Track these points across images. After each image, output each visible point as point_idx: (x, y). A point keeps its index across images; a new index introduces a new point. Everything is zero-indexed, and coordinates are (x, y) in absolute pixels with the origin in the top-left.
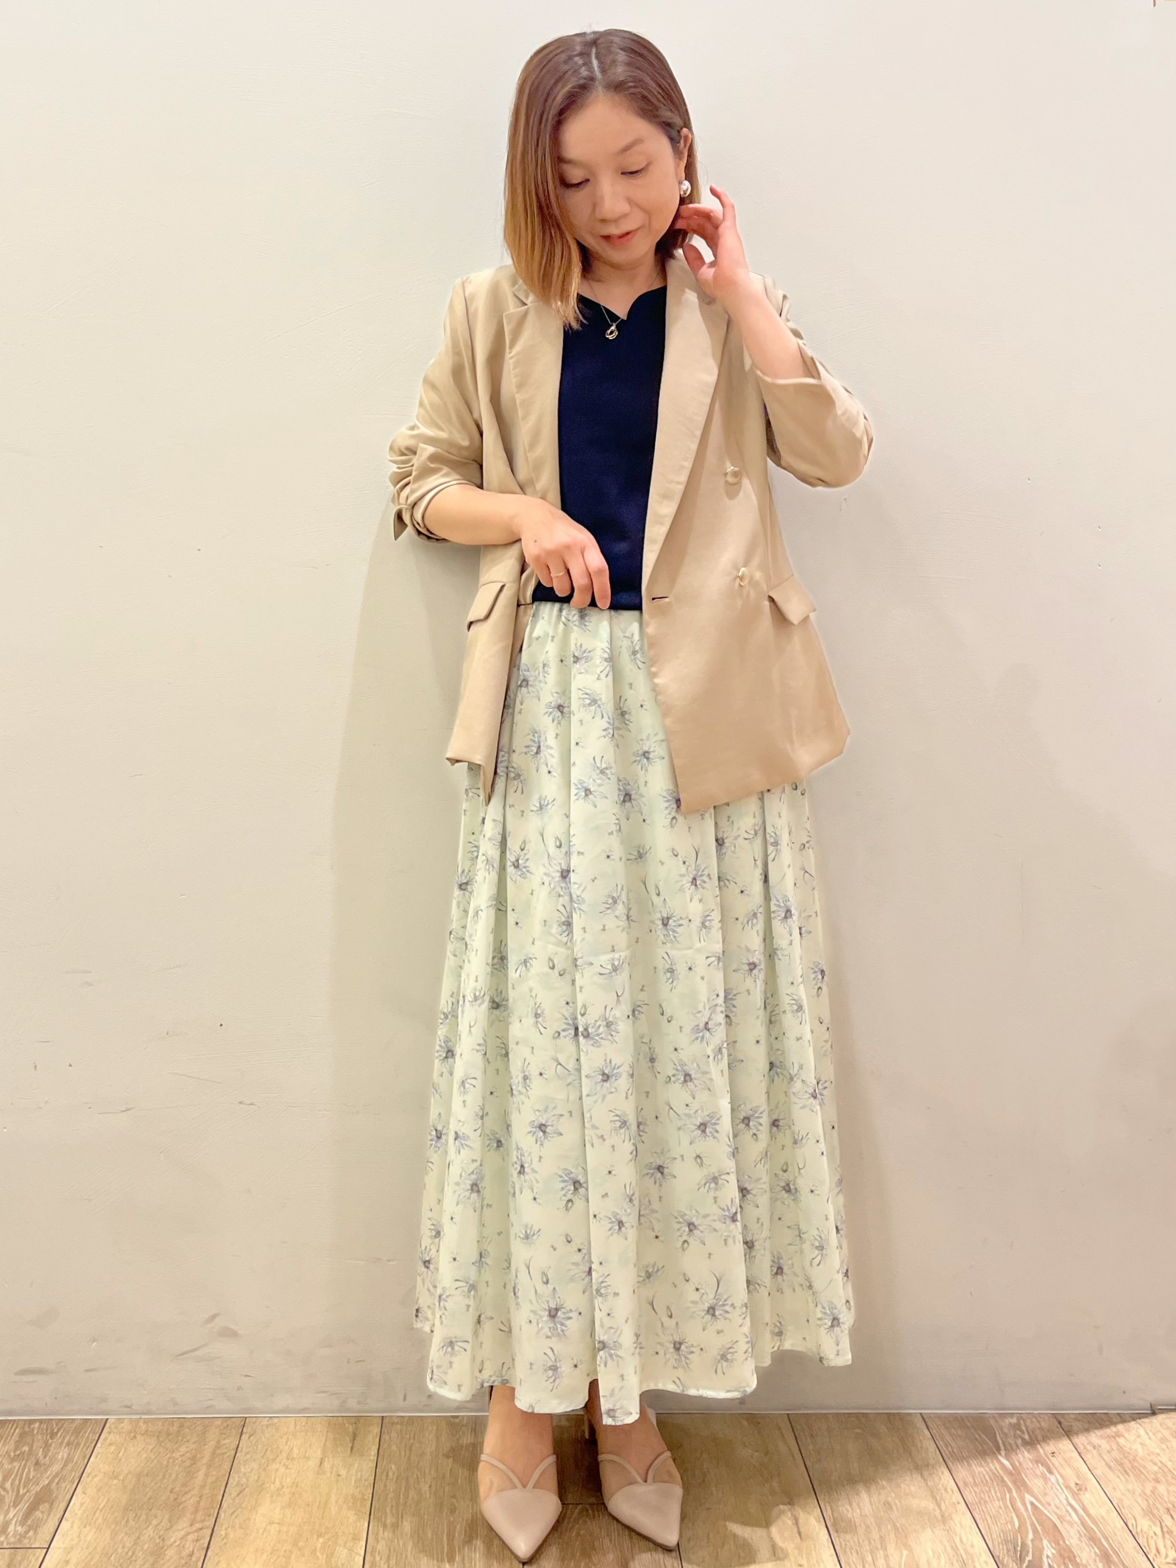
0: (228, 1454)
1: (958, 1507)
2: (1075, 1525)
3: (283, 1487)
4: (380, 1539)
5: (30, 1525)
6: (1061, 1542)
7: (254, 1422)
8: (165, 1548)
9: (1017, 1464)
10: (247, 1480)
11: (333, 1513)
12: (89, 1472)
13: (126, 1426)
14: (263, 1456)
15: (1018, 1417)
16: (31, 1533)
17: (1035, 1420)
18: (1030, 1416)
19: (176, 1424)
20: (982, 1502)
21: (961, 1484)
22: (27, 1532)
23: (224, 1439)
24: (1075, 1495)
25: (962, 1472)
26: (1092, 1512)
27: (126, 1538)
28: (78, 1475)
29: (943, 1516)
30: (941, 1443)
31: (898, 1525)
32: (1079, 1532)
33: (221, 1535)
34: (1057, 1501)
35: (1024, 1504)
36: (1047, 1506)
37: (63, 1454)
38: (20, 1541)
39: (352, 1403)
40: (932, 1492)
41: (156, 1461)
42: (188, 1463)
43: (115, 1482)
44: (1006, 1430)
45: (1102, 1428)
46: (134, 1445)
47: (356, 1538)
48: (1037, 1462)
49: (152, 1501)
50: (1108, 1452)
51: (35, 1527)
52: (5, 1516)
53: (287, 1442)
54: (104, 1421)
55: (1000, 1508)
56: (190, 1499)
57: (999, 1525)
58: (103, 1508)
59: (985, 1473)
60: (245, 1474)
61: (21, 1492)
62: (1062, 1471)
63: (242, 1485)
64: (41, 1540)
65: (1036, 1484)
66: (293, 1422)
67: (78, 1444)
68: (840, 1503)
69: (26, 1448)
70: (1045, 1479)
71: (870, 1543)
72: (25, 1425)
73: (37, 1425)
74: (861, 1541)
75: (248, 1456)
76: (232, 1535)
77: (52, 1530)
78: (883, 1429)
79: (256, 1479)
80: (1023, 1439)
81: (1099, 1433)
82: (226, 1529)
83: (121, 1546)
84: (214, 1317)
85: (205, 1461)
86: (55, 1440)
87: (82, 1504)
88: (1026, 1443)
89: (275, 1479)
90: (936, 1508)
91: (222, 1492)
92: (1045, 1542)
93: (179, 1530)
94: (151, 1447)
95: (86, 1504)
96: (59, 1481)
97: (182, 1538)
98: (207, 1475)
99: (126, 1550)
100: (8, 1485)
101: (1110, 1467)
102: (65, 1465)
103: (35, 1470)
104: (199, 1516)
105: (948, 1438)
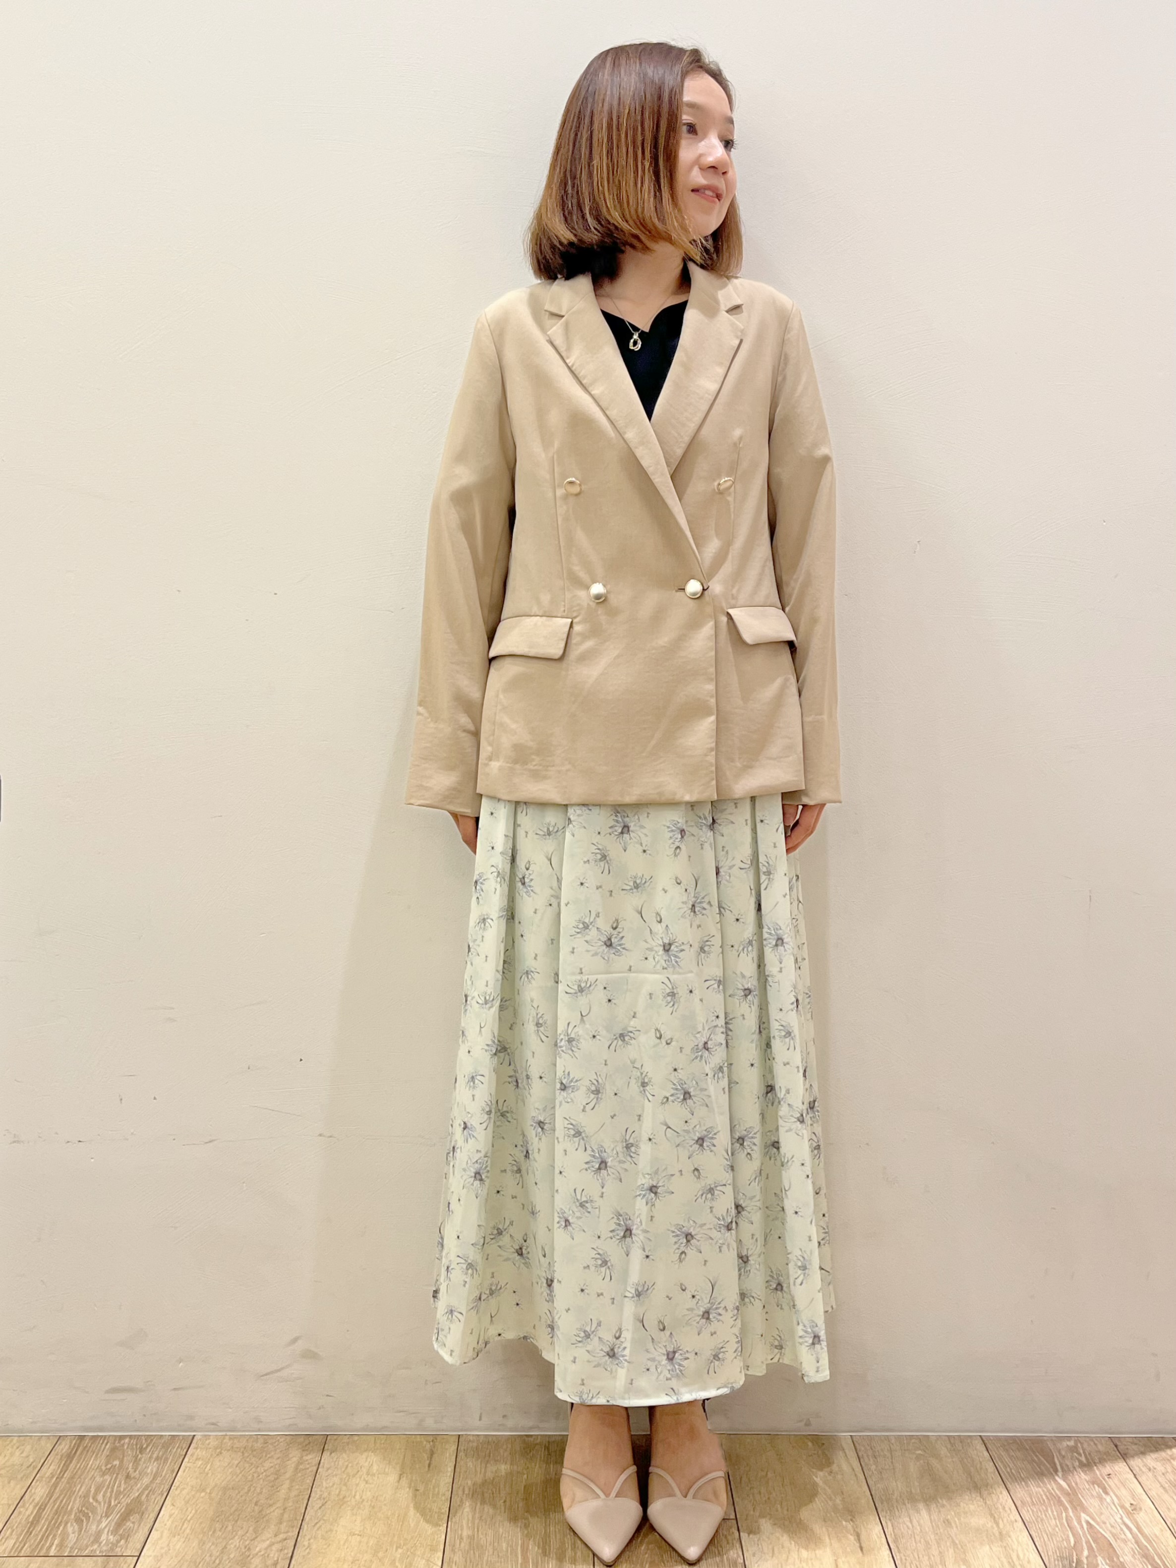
0: (310, 1470)
1: (1015, 1525)
2: (1129, 1543)
3: (363, 1500)
4: (456, 1550)
5: (121, 1535)
6: (1115, 1559)
7: (336, 1439)
8: (251, 1556)
9: (1073, 1484)
10: (329, 1494)
11: (412, 1525)
12: (177, 1485)
13: (213, 1443)
14: (344, 1472)
15: (1075, 1440)
16: (122, 1542)
17: (1092, 1444)
18: (1088, 1439)
19: (261, 1440)
20: (1039, 1520)
21: (1018, 1504)
22: (118, 1542)
23: (307, 1455)
24: (1128, 1514)
25: (1020, 1492)
26: (1146, 1531)
27: (213, 1547)
28: (167, 1487)
29: (1000, 1533)
30: (1000, 1465)
31: (957, 1542)
32: (1132, 1549)
33: (304, 1546)
34: (1112, 1521)
35: (1080, 1523)
36: (1101, 1524)
37: (152, 1467)
38: (112, 1549)
39: (430, 1422)
40: (990, 1510)
41: (240, 1475)
42: (272, 1478)
43: (203, 1494)
44: (1063, 1453)
45: (1157, 1451)
46: (220, 1461)
47: (433, 1550)
48: (1093, 1483)
49: (237, 1513)
50: (1163, 1474)
51: (126, 1537)
52: (98, 1526)
53: (367, 1458)
54: (191, 1437)
55: (1057, 1526)
56: (274, 1511)
57: (1055, 1542)
58: (191, 1519)
59: (1042, 1493)
60: (326, 1488)
61: (113, 1504)
62: (1118, 1493)
63: (324, 1499)
64: (132, 1548)
65: (1092, 1504)
66: (373, 1439)
67: (166, 1459)
68: (901, 1521)
69: (117, 1463)
70: (1101, 1499)
71: (929, 1558)
72: (115, 1440)
73: (127, 1440)
74: (921, 1556)
75: (330, 1471)
76: (314, 1547)
77: (143, 1539)
78: (944, 1451)
79: (337, 1492)
80: (1080, 1462)
81: (1154, 1455)
82: (309, 1540)
83: (208, 1555)
84: (295, 1340)
85: (288, 1475)
86: (144, 1455)
87: (170, 1516)
88: (1082, 1465)
89: (356, 1492)
90: (995, 1526)
91: (305, 1505)
92: (1100, 1559)
93: (264, 1541)
94: (236, 1462)
95: (174, 1516)
96: (149, 1493)
97: (266, 1549)
98: (290, 1489)
99: (213, 1558)
100: (100, 1497)
101: (1164, 1488)
102: (154, 1478)
103: (125, 1483)
104: (283, 1527)
105: (1007, 1460)
